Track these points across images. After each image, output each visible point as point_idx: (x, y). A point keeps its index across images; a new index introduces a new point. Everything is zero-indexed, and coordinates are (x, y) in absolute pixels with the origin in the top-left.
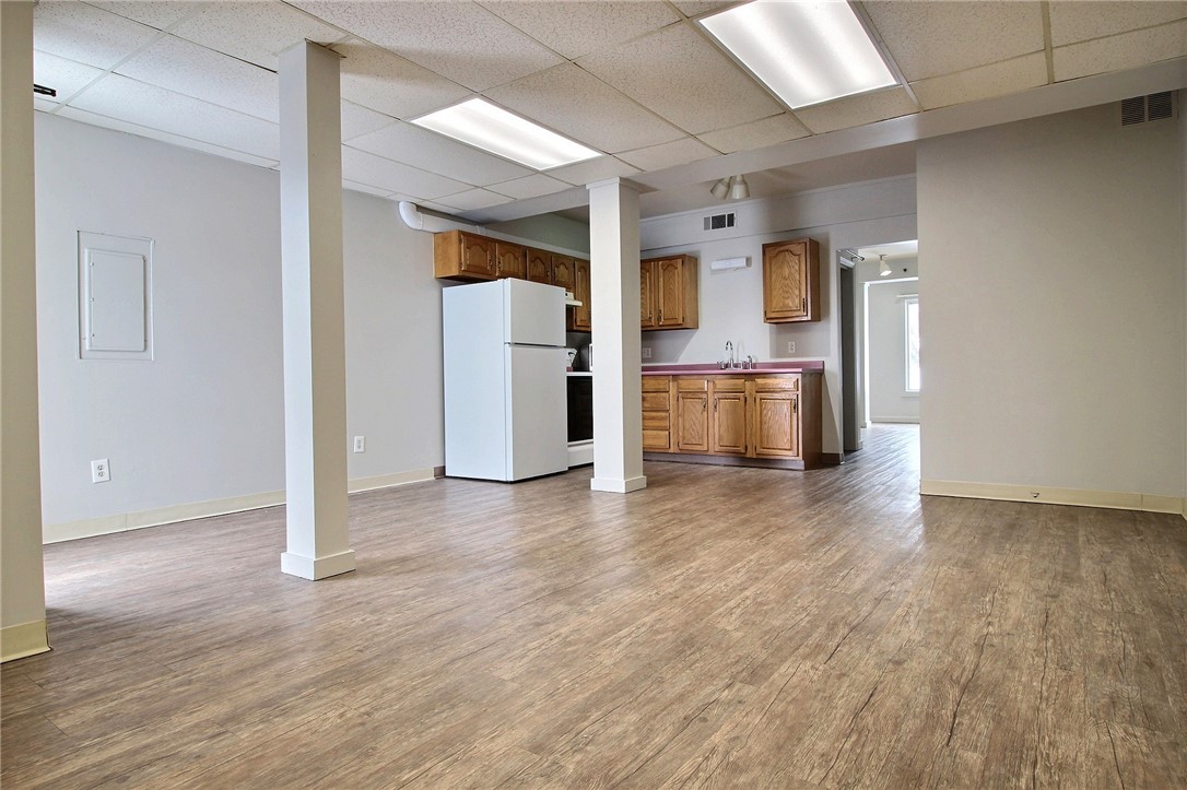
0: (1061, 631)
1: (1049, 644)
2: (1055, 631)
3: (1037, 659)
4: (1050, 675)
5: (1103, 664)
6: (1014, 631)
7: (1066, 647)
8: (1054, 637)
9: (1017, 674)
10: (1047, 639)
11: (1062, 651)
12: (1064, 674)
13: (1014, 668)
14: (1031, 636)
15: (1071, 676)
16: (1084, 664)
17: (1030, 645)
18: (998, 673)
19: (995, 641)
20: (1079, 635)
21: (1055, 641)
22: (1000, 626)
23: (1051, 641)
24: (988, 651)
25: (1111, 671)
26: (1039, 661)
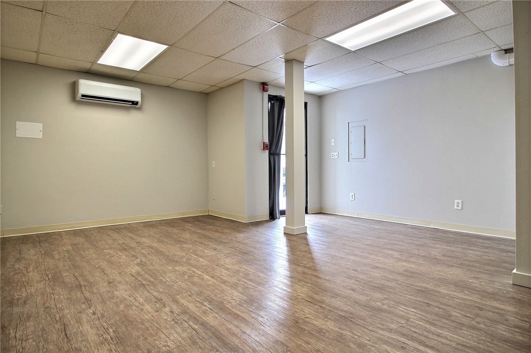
0: (54, 327)
1: (58, 316)
2: (57, 326)
3: (60, 306)
4: (52, 302)
5: (29, 317)
6: (79, 315)
7: (49, 318)
8: (57, 321)
9: (66, 297)
10: (60, 318)
11: (50, 315)
12: (47, 305)
13: (68, 299)
14: (69, 316)
15: (43, 305)
16: (38, 313)
17: (67, 311)
18: (73, 294)
19: (84, 306)
20: (43, 330)
21: (55, 319)
22: (88, 315)
23: (57, 318)
24: (83, 300)
25: (25, 316)
26: (59, 306)
